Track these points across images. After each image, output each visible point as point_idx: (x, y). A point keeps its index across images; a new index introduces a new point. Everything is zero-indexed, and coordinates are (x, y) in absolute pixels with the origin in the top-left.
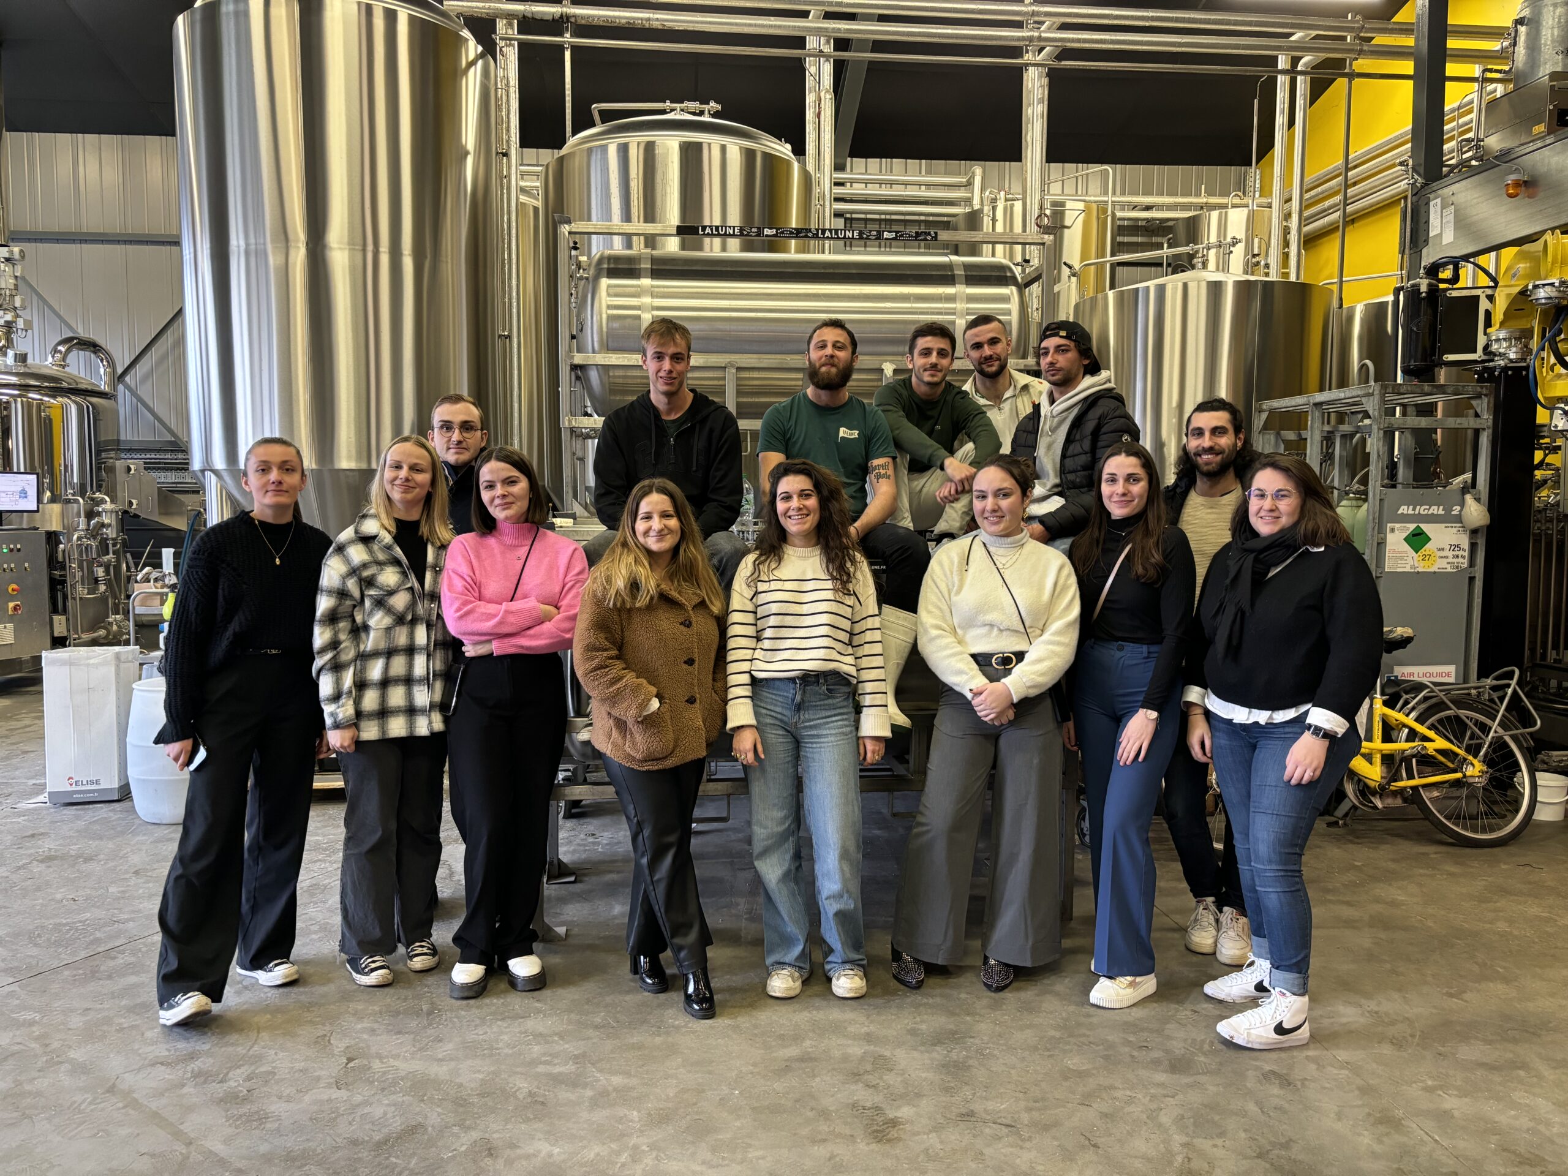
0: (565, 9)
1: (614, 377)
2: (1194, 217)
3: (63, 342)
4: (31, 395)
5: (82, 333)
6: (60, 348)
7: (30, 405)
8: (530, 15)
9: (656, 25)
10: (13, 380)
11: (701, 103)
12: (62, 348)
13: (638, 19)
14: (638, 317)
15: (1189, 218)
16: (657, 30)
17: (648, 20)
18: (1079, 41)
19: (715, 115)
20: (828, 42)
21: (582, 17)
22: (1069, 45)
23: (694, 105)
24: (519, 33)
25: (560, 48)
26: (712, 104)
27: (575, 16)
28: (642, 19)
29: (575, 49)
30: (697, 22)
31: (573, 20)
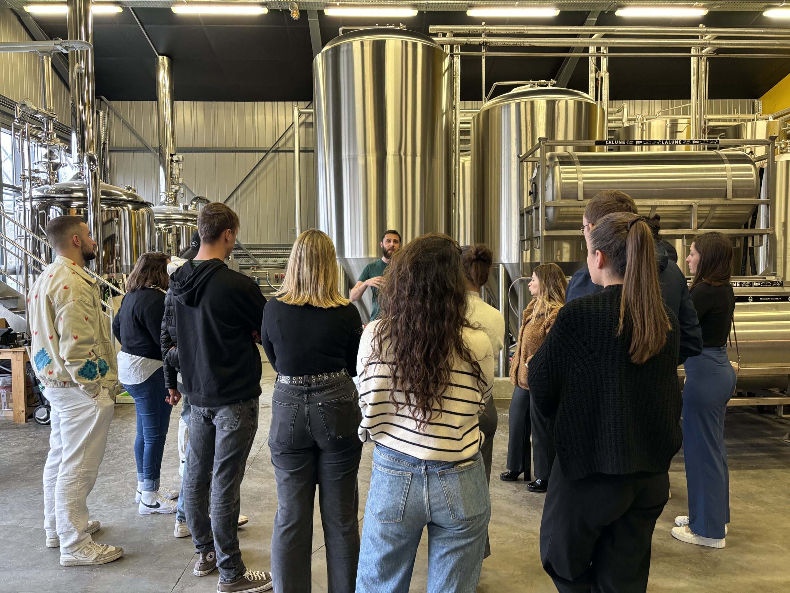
0: (485, 40)
1: (562, 211)
2: (738, 125)
3: (193, 200)
4: (188, 224)
5: (199, 195)
6: (193, 202)
7: (189, 229)
8: (469, 43)
9: (527, 45)
10: (180, 217)
11: (547, 81)
12: (194, 202)
13: (519, 42)
14: (577, 183)
15: (735, 126)
16: (527, 47)
17: (524, 42)
18: (728, 44)
19: (554, 85)
20: (605, 49)
21: (493, 42)
22: (723, 46)
23: (544, 82)
24: (461, 51)
25: (480, 58)
26: (552, 80)
27: (489, 42)
28: (520, 42)
29: (487, 58)
30: (546, 42)
31: (488, 44)
